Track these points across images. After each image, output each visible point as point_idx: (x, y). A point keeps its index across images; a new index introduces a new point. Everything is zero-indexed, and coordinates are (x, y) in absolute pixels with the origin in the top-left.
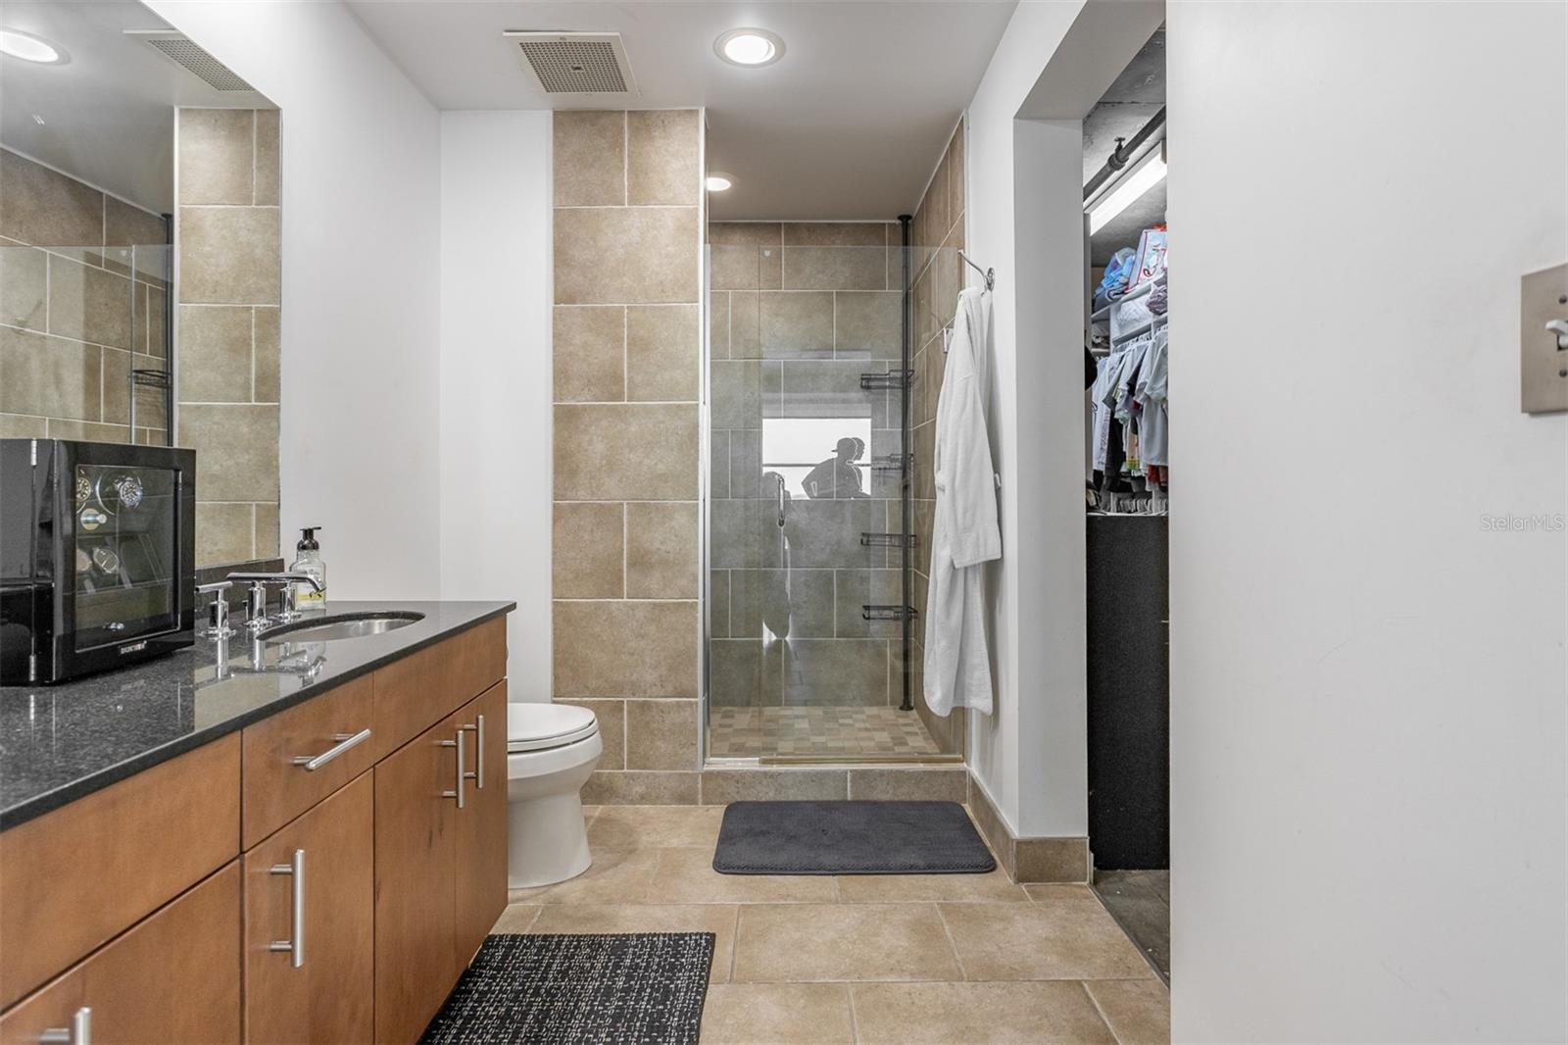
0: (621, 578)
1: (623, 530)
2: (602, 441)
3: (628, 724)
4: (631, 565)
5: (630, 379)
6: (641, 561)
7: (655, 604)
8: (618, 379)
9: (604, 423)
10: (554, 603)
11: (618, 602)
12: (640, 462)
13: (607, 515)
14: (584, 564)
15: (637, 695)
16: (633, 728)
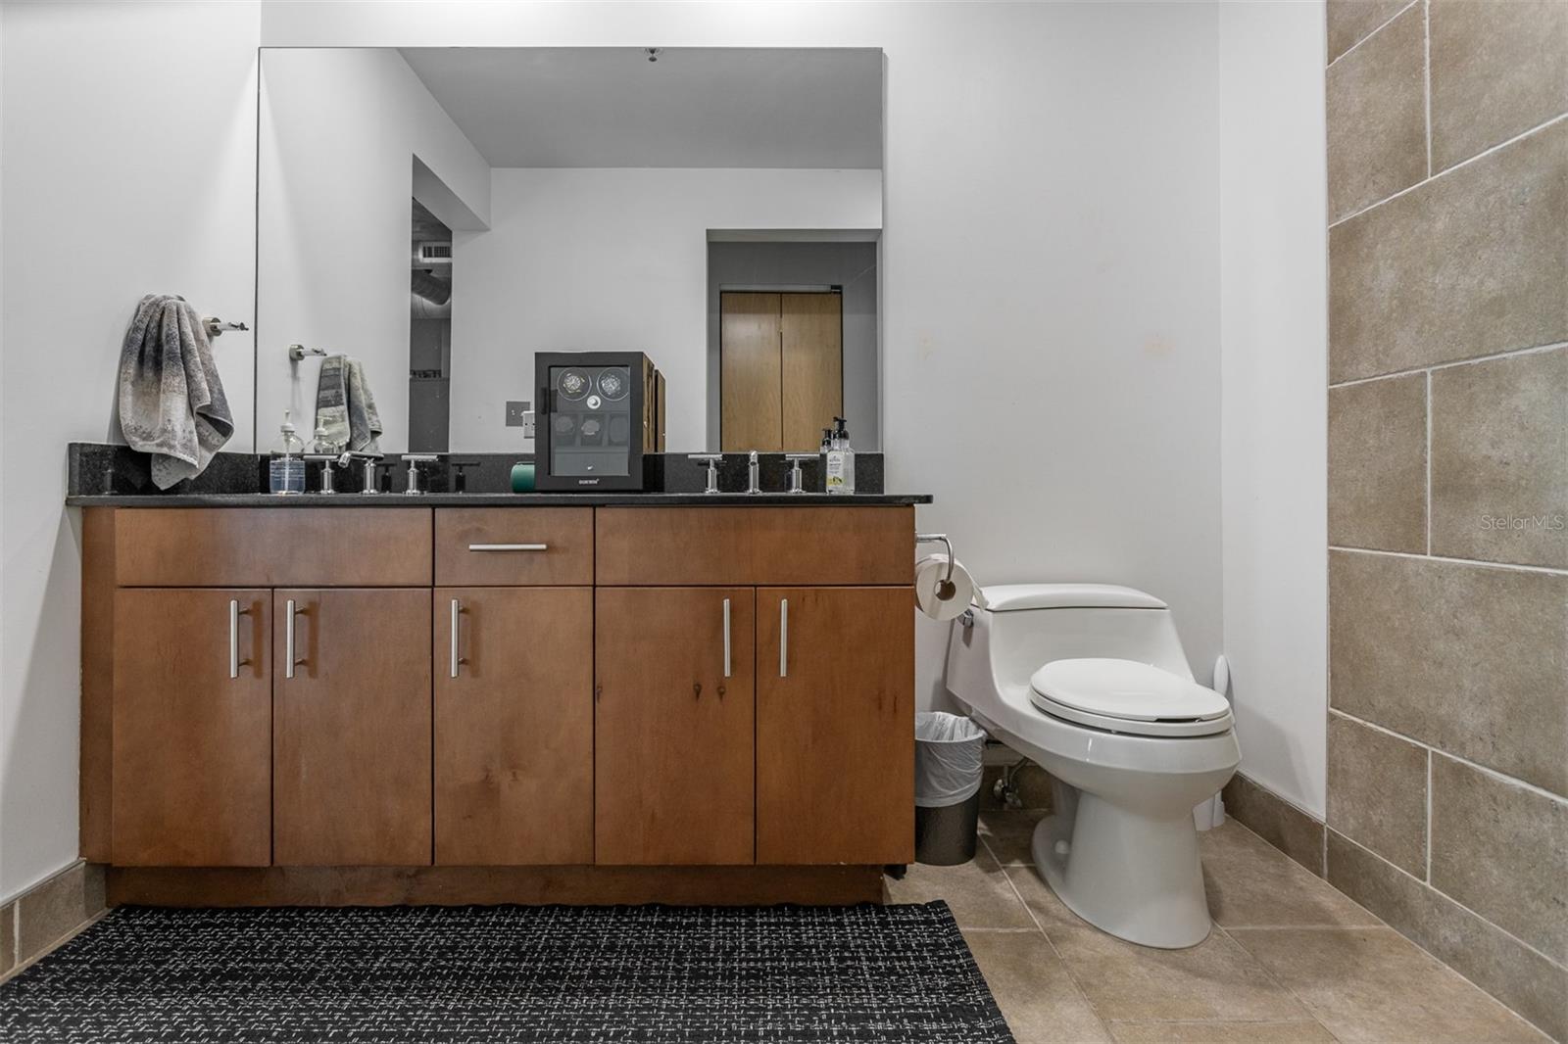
0: (1422, 515)
1: (1424, 423)
2: (1392, 266)
3: (1433, 799)
4: (1440, 490)
5: (1436, 131)
6: (1457, 485)
7: (1478, 570)
8: (1415, 139)
9: (1394, 234)
10: (1331, 552)
11: (1417, 560)
12: (1453, 287)
13: (1400, 398)
14: (1367, 489)
15: (1449, 746)
16: (1441, 811)
